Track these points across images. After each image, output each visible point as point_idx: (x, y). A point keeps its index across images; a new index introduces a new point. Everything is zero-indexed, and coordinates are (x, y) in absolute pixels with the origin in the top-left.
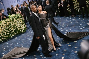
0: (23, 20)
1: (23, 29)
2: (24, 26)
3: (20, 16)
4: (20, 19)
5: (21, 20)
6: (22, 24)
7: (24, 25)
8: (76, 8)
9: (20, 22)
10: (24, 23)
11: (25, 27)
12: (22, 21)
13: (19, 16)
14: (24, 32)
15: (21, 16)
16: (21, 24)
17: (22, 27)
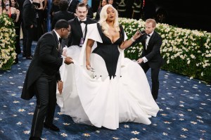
0: (13, 35)
1: (6, 62)
2: (11, 52)
3: (7, 22)
4: (6, 30)
5: (7, 35)
6: (6, 45)
7: (12, 49)
8: (164, 50)
9: (4, 37)
10: (12, 46)
11: (12, 58)
12: (10, 37)
13: (4, 22)
14: (5, 71)
15: (10, 23)
16: (3, 45)
17: (3, 55)
